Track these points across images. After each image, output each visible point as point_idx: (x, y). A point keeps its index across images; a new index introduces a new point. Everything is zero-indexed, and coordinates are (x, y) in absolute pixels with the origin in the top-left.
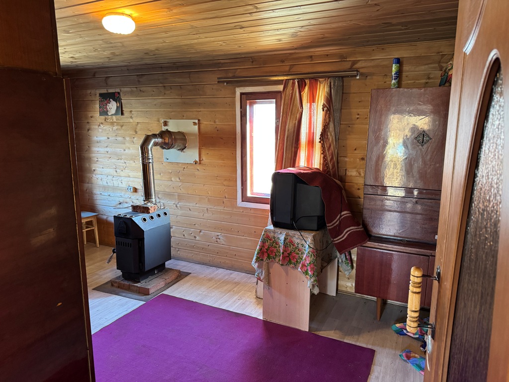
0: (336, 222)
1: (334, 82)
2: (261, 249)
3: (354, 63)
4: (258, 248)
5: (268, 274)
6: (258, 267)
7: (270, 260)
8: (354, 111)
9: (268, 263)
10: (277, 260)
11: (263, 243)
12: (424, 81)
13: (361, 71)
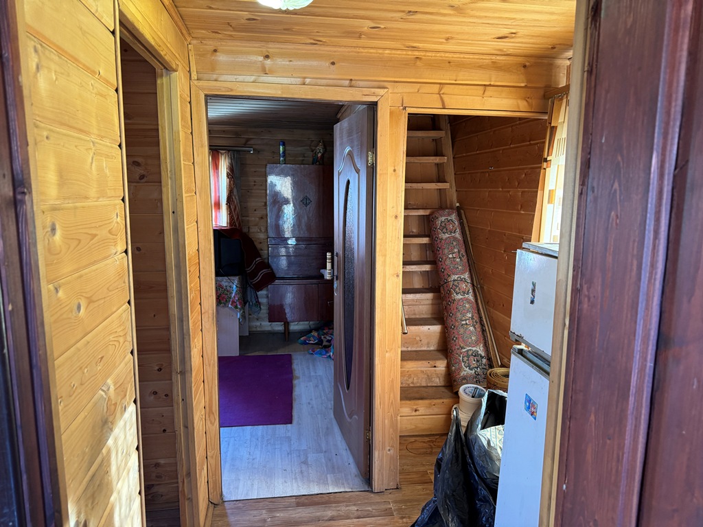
0: (253, 266)
1: (234, 155)
3: (248, 140)
8: (251, 179)
12: (301, 158)
13: (254, 146)
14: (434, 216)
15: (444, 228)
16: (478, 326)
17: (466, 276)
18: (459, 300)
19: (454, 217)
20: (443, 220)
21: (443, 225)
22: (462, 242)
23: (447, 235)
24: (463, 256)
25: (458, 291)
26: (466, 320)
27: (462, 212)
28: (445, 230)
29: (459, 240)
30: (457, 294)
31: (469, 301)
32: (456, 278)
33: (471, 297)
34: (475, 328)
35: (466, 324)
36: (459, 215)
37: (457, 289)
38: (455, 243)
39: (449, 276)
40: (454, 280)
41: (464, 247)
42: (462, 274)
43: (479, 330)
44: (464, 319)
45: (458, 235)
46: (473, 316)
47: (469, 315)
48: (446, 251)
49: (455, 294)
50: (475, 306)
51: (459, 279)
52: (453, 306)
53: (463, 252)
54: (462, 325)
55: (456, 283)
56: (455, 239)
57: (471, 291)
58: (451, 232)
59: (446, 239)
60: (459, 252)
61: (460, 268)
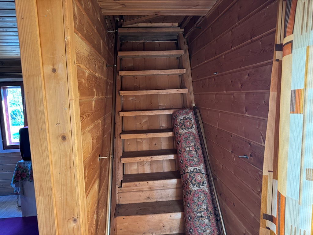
2: (16, 175)
4: (14, 175)
5: (23, 189)
6: (15, 186)
7: (23, 180)
9: (22, 182)
10: (28, 179)
11: (17, 171)
14: (175, 115)
15: (183, 125)
16: (212, 217)
17: (201, 167)
18: (195, 191)
19: (190, 115)
20: (182, 118)
21: (182, 122)
22: (197, 136)
23: (185, 131)
24: (198, 149)
25: (194, 183)
26: (201, 212)
27: (198, 111)
28: (183, 127)
29: (194, 135)
30: (193, 185)
31: (204, 193)
32: (192, 170)
33: (205, 188)
34: (209, 220)
35: (201, 216)
36: (195, 114)
37: (193, 181)
38: (191, 138)
39: (187, 167)
40: (191, 172)
41: (199, 140)
42: (197, 165)
43: (213, 221)
44: (199, 210)
45: (194, 130)
46: (207, 207)
47: (204, 207)
48: (184, 145)
49: (191, 186)
50: (210, 196)
51: (195, 171)
52: (190, 197)
53: (198, 145)
54: (198, 217)
55: (192, 175)
56: (191, 134)
57: (206, 182)
58: (188, 128)
59: (184, 134)
60: (195, 145)
61: (196, 160)
